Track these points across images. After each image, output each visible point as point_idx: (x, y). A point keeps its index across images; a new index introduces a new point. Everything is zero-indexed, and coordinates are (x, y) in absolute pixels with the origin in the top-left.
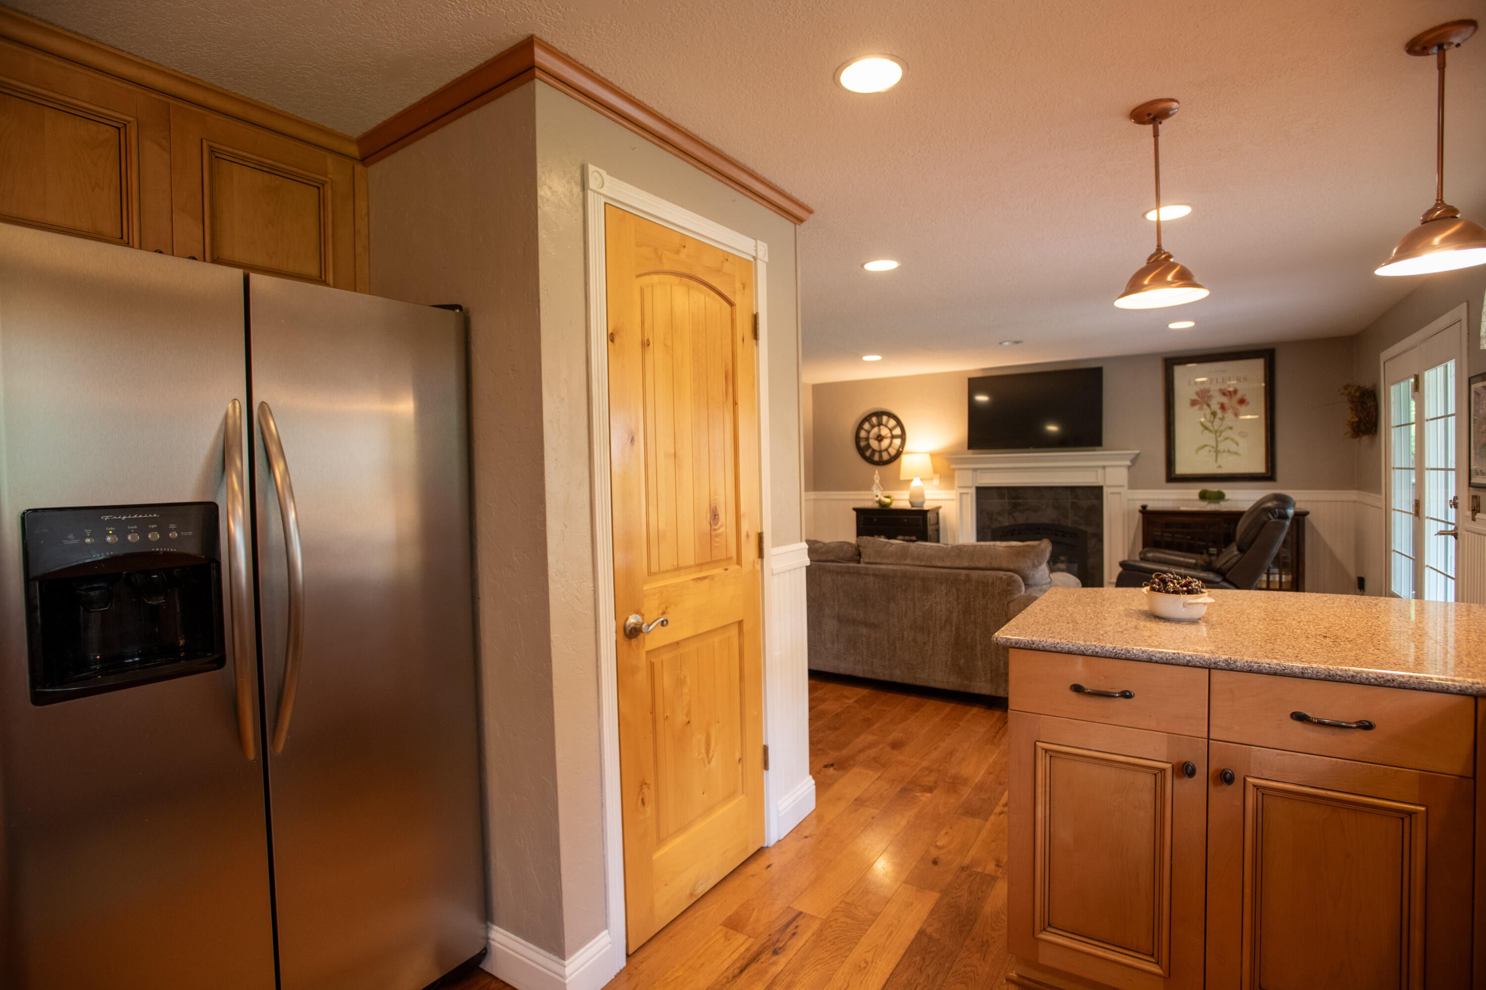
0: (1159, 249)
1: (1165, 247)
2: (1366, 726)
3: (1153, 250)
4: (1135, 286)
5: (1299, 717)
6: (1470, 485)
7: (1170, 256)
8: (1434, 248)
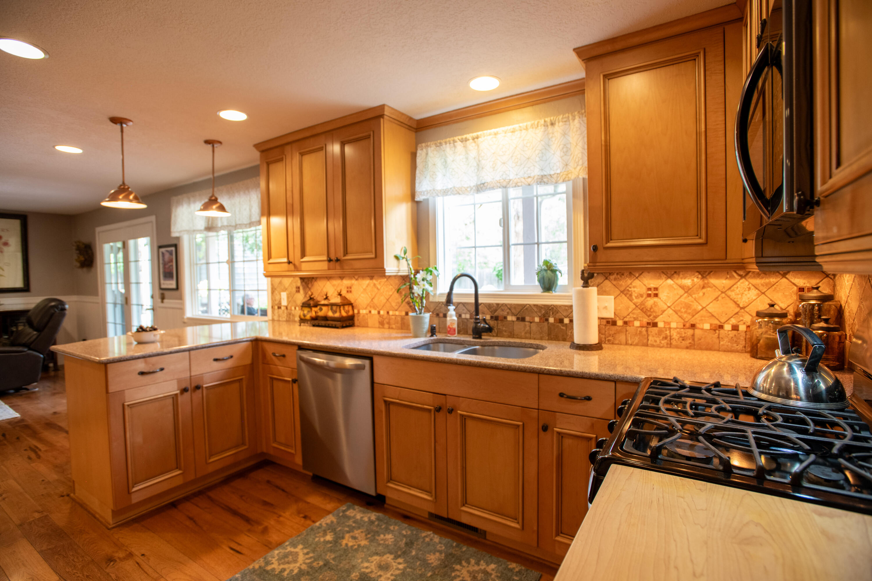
0: (124, 183)
1: (126, 182)
2: (232, 357)
3: (121, 183)
4: (114, 198)
5: (216, 360)
6: (161, 289)
7: (129, 188)
8: (212, 209)
